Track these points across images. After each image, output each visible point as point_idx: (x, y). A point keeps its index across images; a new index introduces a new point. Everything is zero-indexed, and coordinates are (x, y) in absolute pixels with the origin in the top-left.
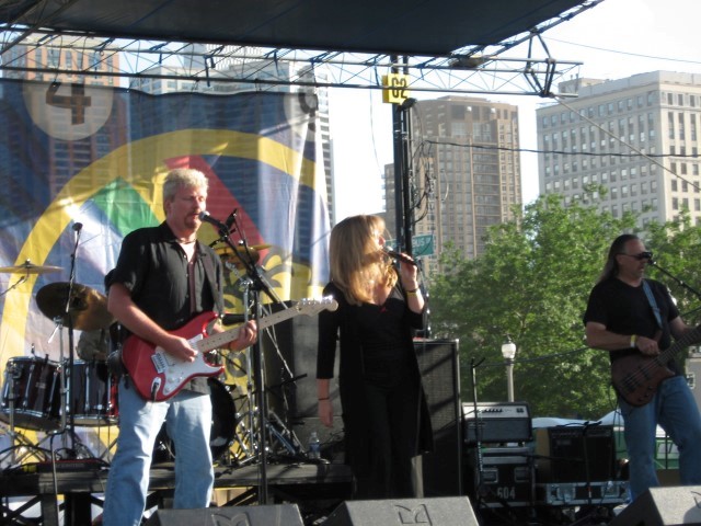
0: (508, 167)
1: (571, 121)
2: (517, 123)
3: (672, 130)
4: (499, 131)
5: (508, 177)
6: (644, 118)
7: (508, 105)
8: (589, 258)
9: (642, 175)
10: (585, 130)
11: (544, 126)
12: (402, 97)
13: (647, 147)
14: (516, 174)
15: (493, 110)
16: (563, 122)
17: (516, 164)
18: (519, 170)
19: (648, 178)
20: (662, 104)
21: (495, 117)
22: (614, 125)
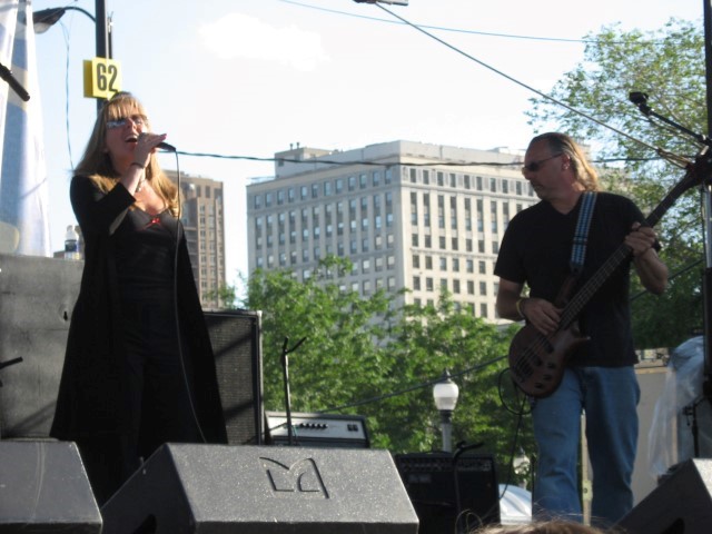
0: (210, 258)
1: (290, 200)
2: (222, 203)
3: (415, 214)
4: (199, 211)
5: (209, 271)
6: (381, 199)
7: (211, 181)
8: (331, 349)
9: (377, 269)
10: (308, 213)
11: (256, 207)
12: (111, 90)
13: (384, 234)
14: (219, 266)
15: (193, 186)
16: (279, 202)
17: (219, 254)
18: (223, 262)
19: (385, 273)
20: (403, 182)
21: (195, 195)
22: (344, 207)
